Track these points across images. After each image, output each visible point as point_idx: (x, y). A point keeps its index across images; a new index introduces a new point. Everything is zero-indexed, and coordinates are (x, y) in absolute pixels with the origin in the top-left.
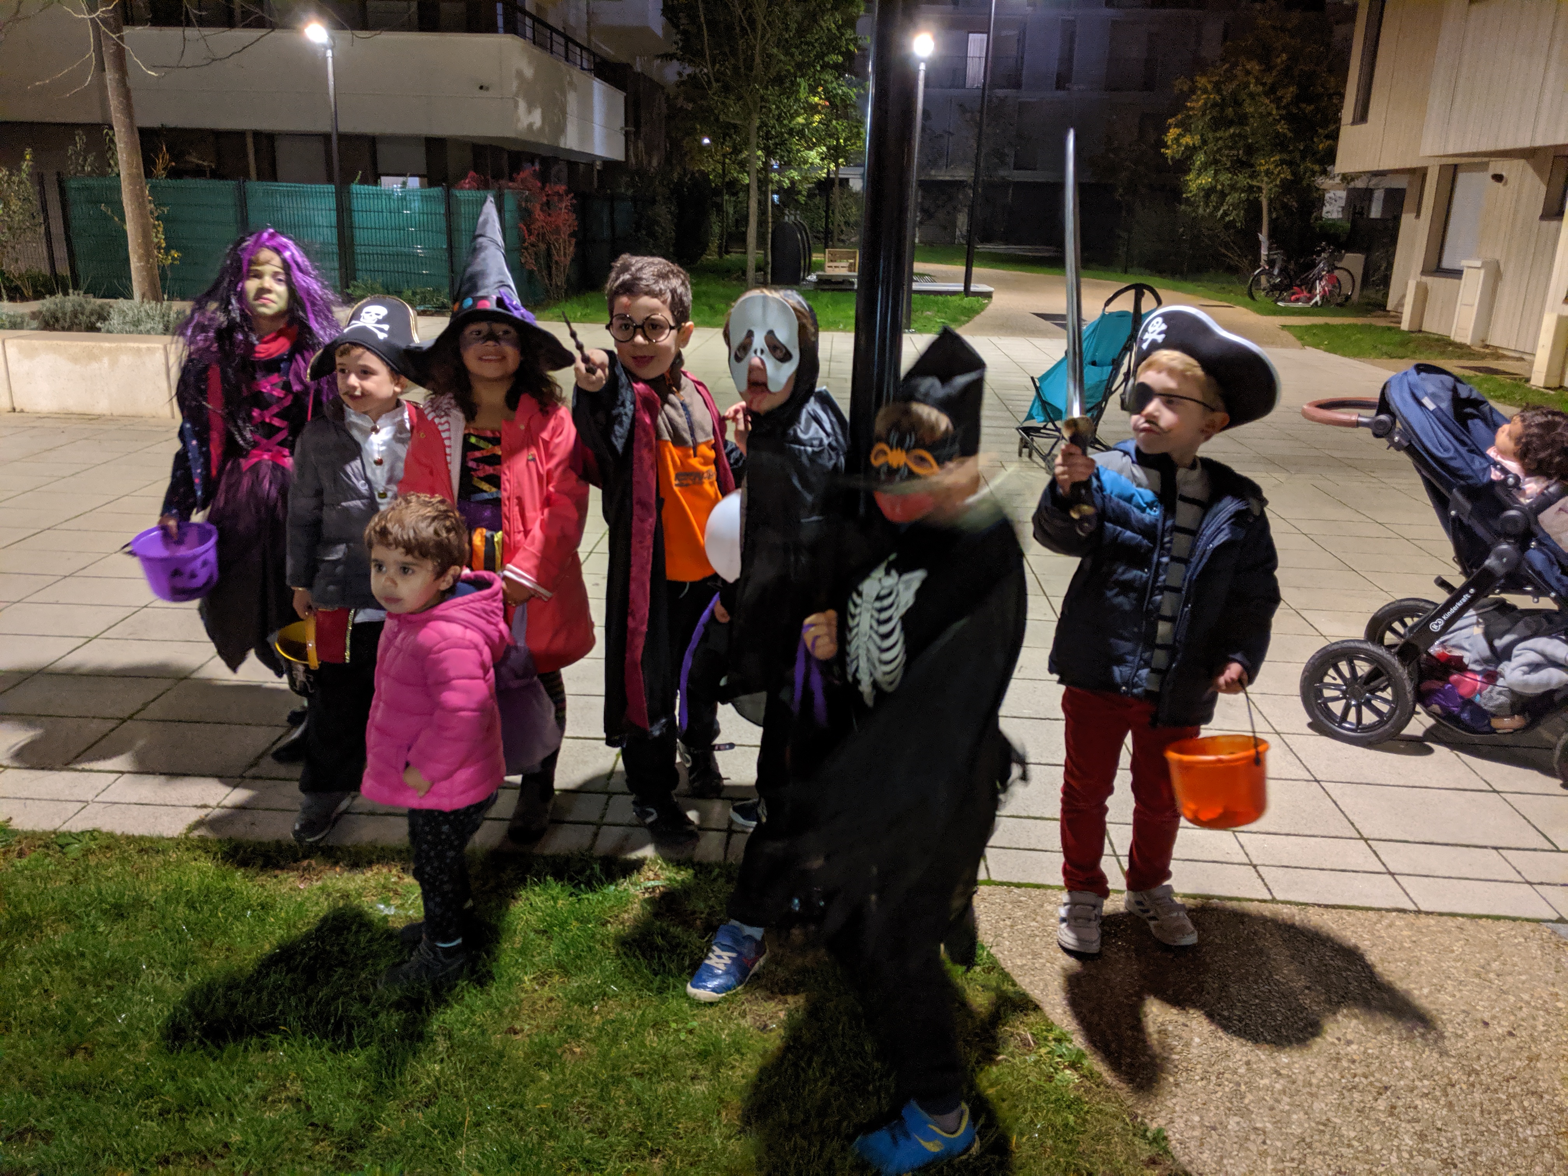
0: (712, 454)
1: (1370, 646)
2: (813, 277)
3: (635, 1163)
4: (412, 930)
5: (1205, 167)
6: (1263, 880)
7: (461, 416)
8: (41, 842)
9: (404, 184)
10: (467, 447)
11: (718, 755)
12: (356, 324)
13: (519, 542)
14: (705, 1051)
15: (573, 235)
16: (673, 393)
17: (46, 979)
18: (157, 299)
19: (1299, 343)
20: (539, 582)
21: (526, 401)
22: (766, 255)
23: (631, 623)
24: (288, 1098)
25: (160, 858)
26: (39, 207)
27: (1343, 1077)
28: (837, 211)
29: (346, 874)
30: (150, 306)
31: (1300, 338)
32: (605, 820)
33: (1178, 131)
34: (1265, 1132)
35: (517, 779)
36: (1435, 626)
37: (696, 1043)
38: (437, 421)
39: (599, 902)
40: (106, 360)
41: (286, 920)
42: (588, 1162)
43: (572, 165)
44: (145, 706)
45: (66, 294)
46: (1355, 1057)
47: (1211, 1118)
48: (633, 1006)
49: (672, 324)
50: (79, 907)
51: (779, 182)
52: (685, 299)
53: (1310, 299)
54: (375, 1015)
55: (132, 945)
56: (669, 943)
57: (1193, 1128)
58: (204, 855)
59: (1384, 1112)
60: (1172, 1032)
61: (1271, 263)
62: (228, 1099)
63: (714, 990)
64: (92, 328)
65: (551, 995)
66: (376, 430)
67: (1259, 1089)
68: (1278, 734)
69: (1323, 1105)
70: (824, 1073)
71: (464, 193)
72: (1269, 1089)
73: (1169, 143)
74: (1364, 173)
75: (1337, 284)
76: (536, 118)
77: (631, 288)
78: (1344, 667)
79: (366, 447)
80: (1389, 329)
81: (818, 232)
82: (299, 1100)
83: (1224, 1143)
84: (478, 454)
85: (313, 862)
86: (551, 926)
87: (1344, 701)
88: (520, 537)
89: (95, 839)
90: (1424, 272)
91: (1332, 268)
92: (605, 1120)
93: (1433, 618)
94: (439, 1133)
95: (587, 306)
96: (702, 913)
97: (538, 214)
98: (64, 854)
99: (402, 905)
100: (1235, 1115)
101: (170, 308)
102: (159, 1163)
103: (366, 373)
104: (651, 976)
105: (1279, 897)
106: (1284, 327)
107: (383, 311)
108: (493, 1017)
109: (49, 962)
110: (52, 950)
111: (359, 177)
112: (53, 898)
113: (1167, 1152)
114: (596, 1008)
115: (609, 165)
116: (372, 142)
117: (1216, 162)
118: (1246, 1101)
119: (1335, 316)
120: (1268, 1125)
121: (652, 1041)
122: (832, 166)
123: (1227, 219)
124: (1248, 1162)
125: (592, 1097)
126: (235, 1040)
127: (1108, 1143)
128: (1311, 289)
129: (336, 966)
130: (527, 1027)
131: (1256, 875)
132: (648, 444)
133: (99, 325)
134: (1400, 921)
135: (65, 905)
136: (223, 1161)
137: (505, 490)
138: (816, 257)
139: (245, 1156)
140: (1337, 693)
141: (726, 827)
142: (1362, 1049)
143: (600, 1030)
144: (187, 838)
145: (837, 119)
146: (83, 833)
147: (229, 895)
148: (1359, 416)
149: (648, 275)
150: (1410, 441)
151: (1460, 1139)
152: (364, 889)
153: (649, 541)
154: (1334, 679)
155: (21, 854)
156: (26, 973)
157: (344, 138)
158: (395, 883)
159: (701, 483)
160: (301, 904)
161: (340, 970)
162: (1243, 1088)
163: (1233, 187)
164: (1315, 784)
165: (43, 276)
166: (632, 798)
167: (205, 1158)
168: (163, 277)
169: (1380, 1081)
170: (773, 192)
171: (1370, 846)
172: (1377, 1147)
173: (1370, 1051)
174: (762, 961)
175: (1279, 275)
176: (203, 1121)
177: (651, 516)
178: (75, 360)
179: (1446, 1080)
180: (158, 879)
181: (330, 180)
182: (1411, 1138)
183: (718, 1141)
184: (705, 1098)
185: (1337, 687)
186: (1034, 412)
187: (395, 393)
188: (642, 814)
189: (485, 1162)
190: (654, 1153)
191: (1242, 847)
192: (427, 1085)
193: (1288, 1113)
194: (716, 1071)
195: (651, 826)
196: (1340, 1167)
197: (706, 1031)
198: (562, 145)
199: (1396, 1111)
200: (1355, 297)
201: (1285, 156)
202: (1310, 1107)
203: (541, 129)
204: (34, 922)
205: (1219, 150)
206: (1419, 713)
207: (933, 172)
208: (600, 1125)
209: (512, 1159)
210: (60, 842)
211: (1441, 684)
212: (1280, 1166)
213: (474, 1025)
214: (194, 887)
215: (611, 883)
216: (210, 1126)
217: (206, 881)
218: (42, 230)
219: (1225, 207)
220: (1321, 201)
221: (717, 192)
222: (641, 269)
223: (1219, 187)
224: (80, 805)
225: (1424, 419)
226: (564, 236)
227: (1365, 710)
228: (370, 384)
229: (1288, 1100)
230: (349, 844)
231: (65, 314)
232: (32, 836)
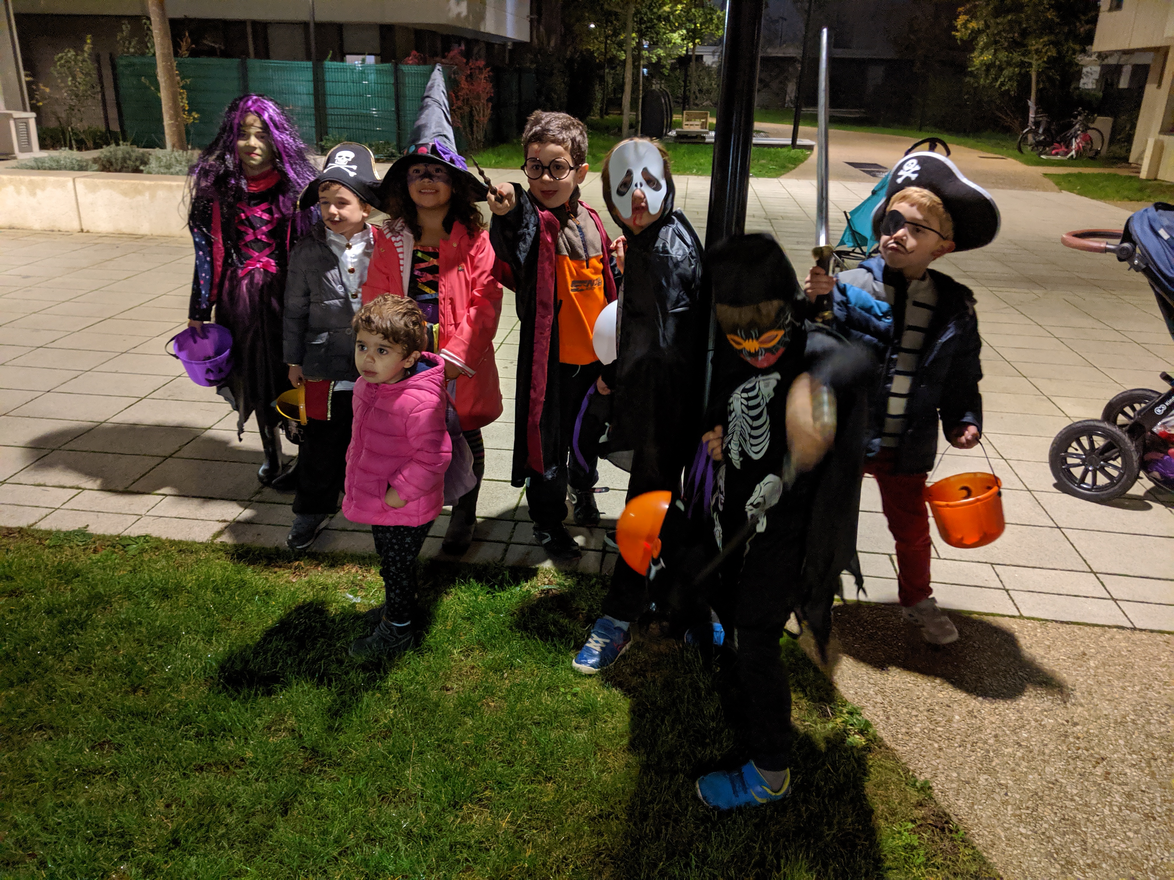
0: (601, 266)
1: (1106, 425)
2: (673, 133)
3: (534, 786)
4: (374, 614)
5: (986, 47)
6: (1013, 601)
7: (411, 236)
8: (109, 543)
9: (364, 61)
10: (416, 260)
11: (596, 496)
12: (332, 166)
13: (451, 332)
14: (585, 709)
15: (489, 100)
16: (571, 218)
17: (115, 639)
18: (184, 149)
19: (1056, 188)
20: (467, 364)
21: (458, 227)
22: (637, 115)
23: (533, 395)
24: (285, 728)
25: (194, 556)
26: (97, 81)
27: (1069, 749)
28: (693, 81)
29: (325, 573)
30: (178, 153)
31: (1058, 184)
32: (512, 540)
33: (966, 17)
34: (1007, 787)
35: (450, 508)
36: (1159, 411)
37: (579, 703)
38: (393, 239)
39: (508, 599)
40: (147, 195)
41: (283, 603)
42: (500, 783)
43: (489, 46)
44: (181, 448)
45: (118, 144)
46: (1079, 735)
47: (966, 774)
48: (533, 674)
49: (572, 166)
50: (137, 589)
51: (649, 58)
52: (582, 145)
53: (1067, 153)
54: (347, 673)
55: (174, 617)
56: (559, 630)
57: (952, 781)
58: (225, 556)
59: (1100, 776)
60: (937, 711)
61: (1037, 124)
62: (244, 728)
63: (592, 666)
64: (137, 170)
65: (473, 664)
66: (349, 247)
67: (1003, 755)
68: (1030, 491)
69: (1053, 769)
70: (672, 730)
71: (410, 68)
72: (1013, 756)
73: (959, 27)
74: (1116, 51)
75: (1089, 141)
76: (463, 9)
77: (541, 138)
78: (1084, 441)
79: (342, 259)
80: (1131, 177)
81: (678, 98)
82: (293, 730)
83: (975, 793)
84: (423, 265)
85: (302, 563)
86: (473, 614)
87: (1083, 467)
88: (452, 328)
89: (147, 542)
90: (1163, 131)
91: (1086, 128)
92: (513, 754)
93: (1158, 405)
94: (393, 757)
95: (499, 155)
96: (583, 610)
97: (464, 84)
98: (126, 552)
99: (366, 596)
100: (985, 773)
101: (192, 154)
102: (196, 770)
103: (342, 203)
104: (546, 654)
105: (1025, 614)
106: (1045, 175)
107: (351, 155)
108: (432, 678)
109: (118, 628)
110: (119, 619)
111: (330, 56)
112: (119, 583)
113: (931, 798)
114: (506, 675)
115: (518, 44)
116: (339, 28)
117: (996, 42)
118: (994, 764)
119: (1086, 166)
120: (1009, 782)
121: (546, 700)
122: (691, 45)
123: (1003, 88)
124: (993, 808)
125: (503, 738)
126: (248, 687)
127: (887, 789)
128: (1068, 146)
129: (319, 637)
130: (456, 686)
131: (1008, 597)
132: (550, 258)
133: (142, 168)
134: (1119, 636)
135: (127, 589)
136: (241, 771)
137: (441, 292)
138: (676, 118)
139: (256, 768)
140: (1078, 461)
141: (601, 548)
142: (1085, 729)
143: (509, 691)
144: (212, 543)
145: (695, 8)
146: (138, 537)
147: (243, 584)
148: (1107, 244)
149: (554, 126)
150: (1147, 264)
151: (1159, 799)
152: (339, 584)
153: (548, 333)
154: (1077, 450)
155: (95, 551)
156: (100, 634)
157: (320, 26)
158: (361, 580)
159: (592, 289)
160: (294, 593)
161: (322, 640)
162: (992, 754)
163: (1009, 64)
164: (1057, 530)
165: (100, 132)
166: (532, 525)
167: (228, 767)
168: (188, 133)
169: (1098, 754)
170: (644, 67)
171: (1098, 578)
172: (1094, 802)
173: (1091, 731)
174: (627, 646)
175: (1043, 133)
176: (227, 742)
177: (550, 314)
178: (125, 194)
179: (1150, 755)
180: (192, 571)
181: (309, 59)
182: (1121, 797)
183: (594, 773)
184: (585, 742)
185: (1078, 456)
186: (846, 240)
187: (363, 217)
188: (541, 537)
189: (426, 779)
190: (548, 779)
191: (998, 576)
192: (384, 723)
193: (1026, 773)
194: (593, 724)
195: (546, 546)
196: (1064, 815)
197: (586, 694)
198: (482, 30)
199: (1110, 776)
200: (1104, 152)
201: (1052, 37)
202: (1043, 770)
203: (467, 17)
204: (106, 599)
205: (999, 33)
206: (1141, 478)
207: (769, 50)
208: (509, 758)
209: (445, 779)
210: (123, 543)
211: (1162, 455)
212: (1018, 812)
213: (417, 683)
214: (218, 578)
215: (517, 585)
216: (231, 745)
217: (227, 573)
218: (99, 97)
219: (1002, 79)
220: (1078, 75)
221: (601, 66)
222: (548, 123)
223: (997, 63)
224: (136, 518)
225: (1160, 247)
226: (483, 101)
227: (1099, 474)
228: (346, 212)
229: (1026, 764)
230: (326, 551)
231: (117, 159)
232: (103, 538)
